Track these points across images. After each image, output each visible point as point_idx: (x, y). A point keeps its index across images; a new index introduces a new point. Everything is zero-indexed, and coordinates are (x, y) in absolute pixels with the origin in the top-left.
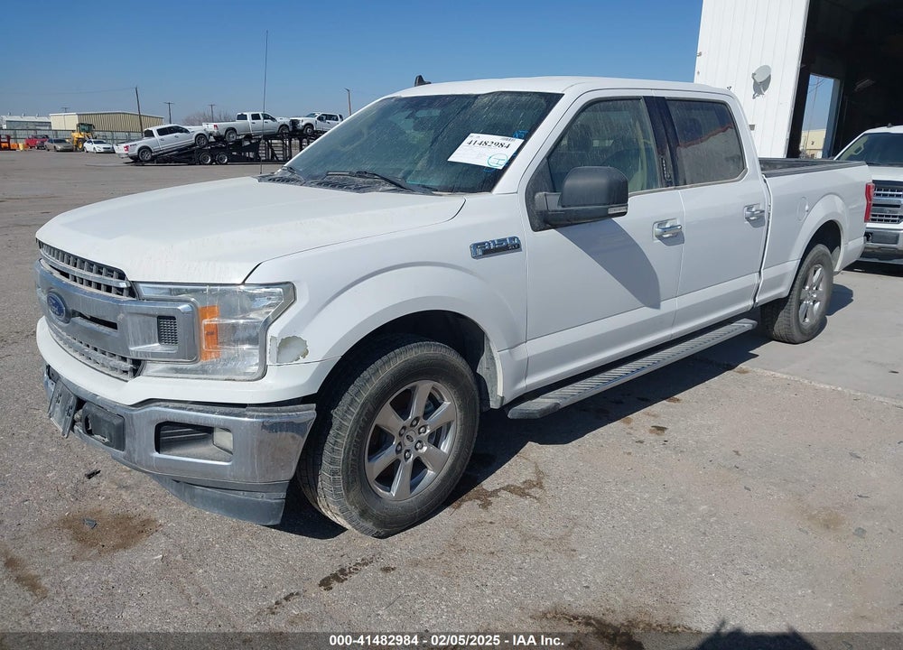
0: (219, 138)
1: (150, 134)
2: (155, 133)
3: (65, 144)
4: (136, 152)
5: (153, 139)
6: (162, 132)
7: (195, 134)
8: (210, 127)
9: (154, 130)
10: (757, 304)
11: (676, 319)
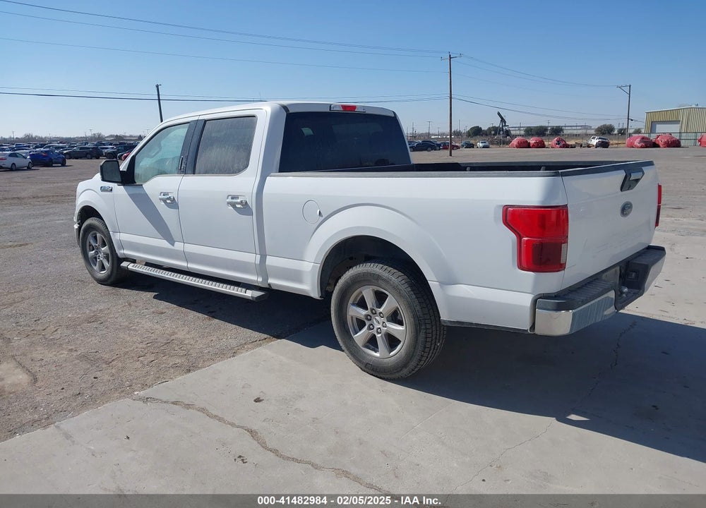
10: (269, 284)
11: (187, 257)
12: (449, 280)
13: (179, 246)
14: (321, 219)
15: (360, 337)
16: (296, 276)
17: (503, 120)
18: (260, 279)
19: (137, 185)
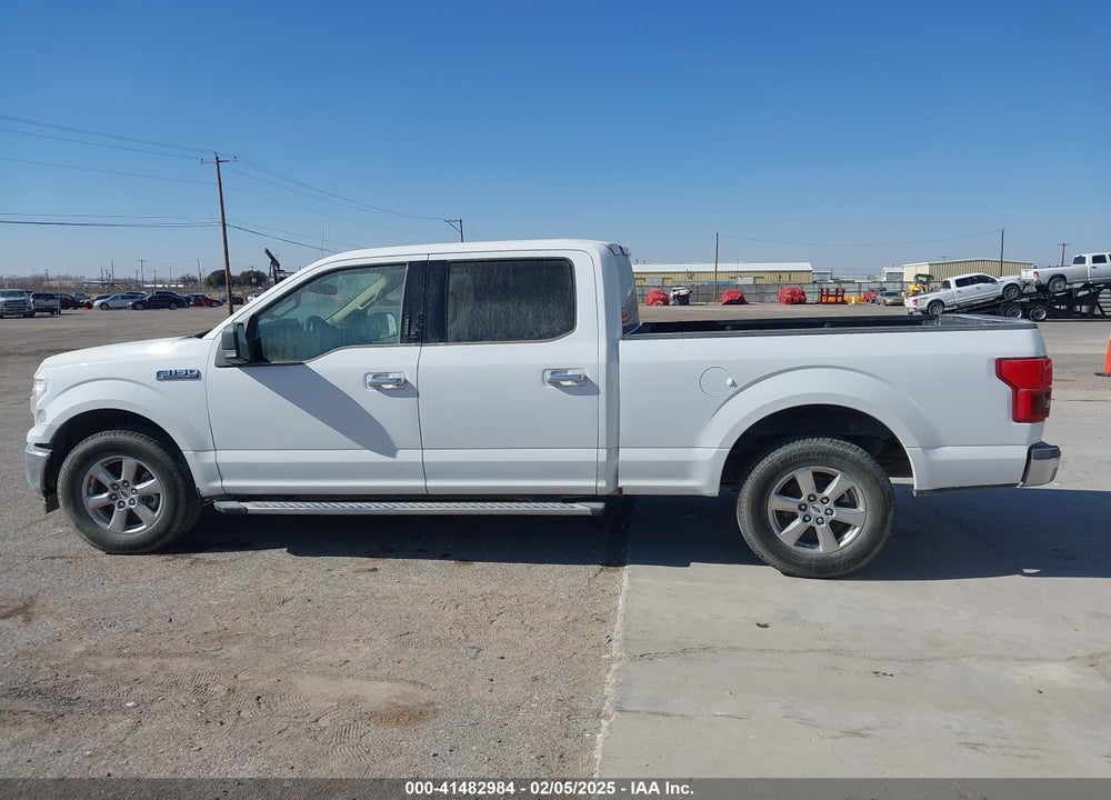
0: (1041, 288)
1: (946, 285)
2: (953, 284)
3: (897, 298)
4: (925, 306)
5: (949, 291)
6: (960, 283)
7: (1005, 284)
8: (1028, 275)
9: (952, 281)
10: (620, 489)
11: (425, 471)
12: (931, 444)
13: (404, 456)
14: (734, 389)
15: (790, 533)
16: (682, 469)
17: (274, 262)
18: (602, 484)
19: (273, 365)
